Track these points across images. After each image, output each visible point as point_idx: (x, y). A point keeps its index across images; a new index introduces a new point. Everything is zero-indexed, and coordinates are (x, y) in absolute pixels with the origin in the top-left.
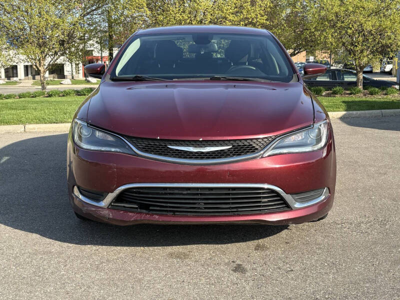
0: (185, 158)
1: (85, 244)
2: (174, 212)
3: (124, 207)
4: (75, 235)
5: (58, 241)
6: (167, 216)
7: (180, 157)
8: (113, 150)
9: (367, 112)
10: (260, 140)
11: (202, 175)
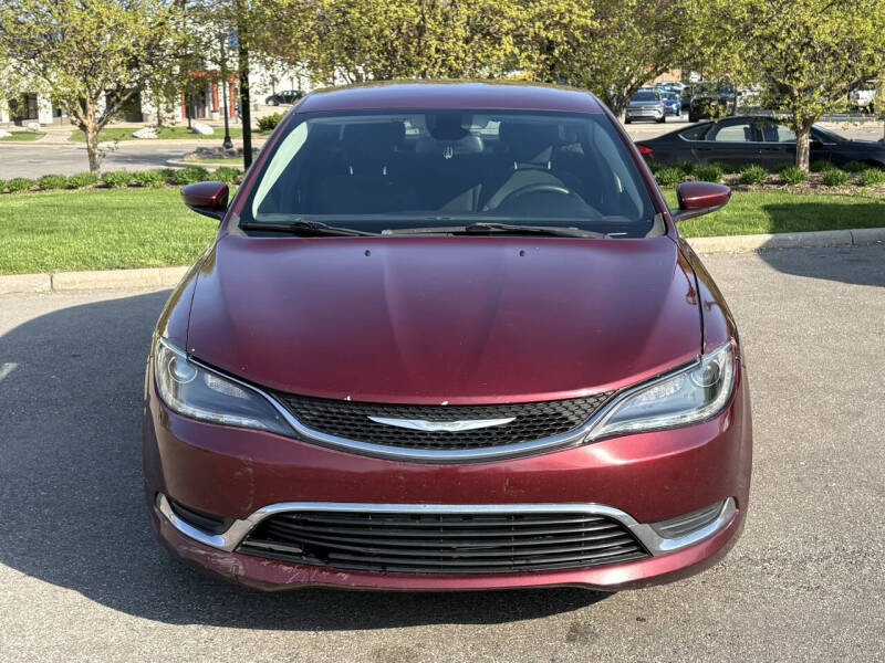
0: (410, 445)
1: (184, 623)
2: (384, 566)
3: (271, 550)
4: (162, 594)
5: (124, 611)
6: (367, 574)
7: (397, 444)
8: (245, 422)
9: (818, 234)
10: (579, 402)
11: (447, 484)
